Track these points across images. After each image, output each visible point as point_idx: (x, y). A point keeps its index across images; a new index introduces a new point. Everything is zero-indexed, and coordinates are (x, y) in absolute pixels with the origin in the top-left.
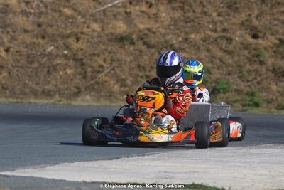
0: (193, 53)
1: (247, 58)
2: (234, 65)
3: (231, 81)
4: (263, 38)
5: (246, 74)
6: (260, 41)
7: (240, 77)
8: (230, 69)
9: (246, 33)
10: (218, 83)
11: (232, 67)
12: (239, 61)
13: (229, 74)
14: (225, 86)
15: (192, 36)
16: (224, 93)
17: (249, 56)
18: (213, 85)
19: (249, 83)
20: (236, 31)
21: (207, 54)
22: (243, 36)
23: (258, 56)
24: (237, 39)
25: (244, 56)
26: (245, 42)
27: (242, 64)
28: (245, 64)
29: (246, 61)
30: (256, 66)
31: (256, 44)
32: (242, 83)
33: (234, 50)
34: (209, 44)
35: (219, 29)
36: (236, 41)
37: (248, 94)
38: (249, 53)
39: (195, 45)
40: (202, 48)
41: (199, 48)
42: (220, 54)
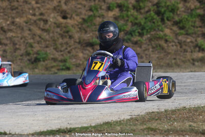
0: (19, 32)
1: (60, 34)
2: (50, 39)
3: (48, 52)
4: (70, 18)
5: (59, 46)
6: (69, 21)
7: (55, 49)
8: (47, 43)
9: (58, 15)
10: (39, 54)
11: (49, 41)
12: (54, 36)
13: (47, 47)
14: (44, 56)
15: (17, 20)
16: (44, 61)
17: (61, 32)
18: (35, 56)
19: (62, 53)
20: (51, 14)
21: (29, 32)
22: (56, 18)
23: (67, 32)
24: (51, 20)
25: (57, 32)
26: (57, 22)
27: (56, 38)
28: (58, 38)
29: (58, 36)
30: (66, 40)
31: (66, 23)
32: (57, 53)
33: (49, 28)
34: (30, 25)
35: (37, 14)
36: (50, 21)
37: (61, 61)
38: (61, 30)
39: (19, 27)
40: (25, 28)
41: (22, 29)
42: (38, 32)
